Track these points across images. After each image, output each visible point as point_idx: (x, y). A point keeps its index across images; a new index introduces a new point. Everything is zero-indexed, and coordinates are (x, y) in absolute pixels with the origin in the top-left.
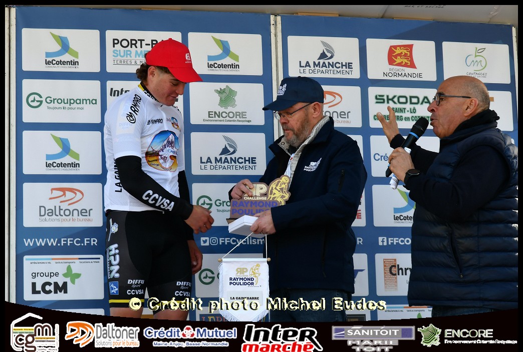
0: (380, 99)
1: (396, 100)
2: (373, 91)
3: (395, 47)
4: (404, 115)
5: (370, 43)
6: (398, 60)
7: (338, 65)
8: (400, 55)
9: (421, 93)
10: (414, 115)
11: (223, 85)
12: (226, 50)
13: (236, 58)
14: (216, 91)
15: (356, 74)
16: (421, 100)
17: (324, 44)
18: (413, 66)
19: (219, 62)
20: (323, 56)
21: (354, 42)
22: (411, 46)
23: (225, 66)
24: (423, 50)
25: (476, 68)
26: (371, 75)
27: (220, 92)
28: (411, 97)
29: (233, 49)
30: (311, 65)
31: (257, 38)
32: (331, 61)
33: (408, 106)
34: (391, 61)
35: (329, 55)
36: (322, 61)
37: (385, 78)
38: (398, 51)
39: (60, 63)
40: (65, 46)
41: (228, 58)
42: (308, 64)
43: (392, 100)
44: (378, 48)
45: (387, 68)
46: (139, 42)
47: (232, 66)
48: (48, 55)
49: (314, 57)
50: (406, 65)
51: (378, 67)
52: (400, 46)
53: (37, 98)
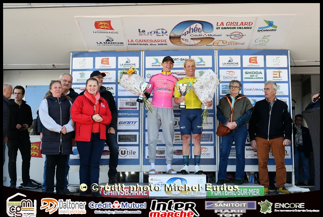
0: (246, 73)
1: (251, 73)
2: (244, 71)
3: (251, 58)
4: (254, 77)
5: (243, 56)
6: (252, 61)
7: (234, 63)
8: (253, 60)
9: (259, 71)
10: (257, 77)
11: (200, 70)
12: (202, 60)
13: (204, 63)
14: (199, 72)
15: (239, 66)
16: (259, 73)
17: (230, 58)
18: (257, 63)
19: (200, 64)
20: (230, 61)
21: (239, 56)
22: (256, 57)
23: (201, 65)
24: (260, 58)
25: (276, 63)
26: (244, 66)
27: (200, 72)
28: (256, 72)
29: (203, 60)
30: (226, 64)
31: (211, 57)
32: (232, 62)
33: (255, 75)
34: (250, 62)
35: (231, 61)
36: (229, 63)
37: (248, 67)
38: (252, 59)
39: (155, 66)
40: (157, 61)
41: (202, 63)
42: (225, 64)
43: (250, 73)
44: (246, 58)
45: (249, 64)
46: (177, 59)
47: (203, 65)
48: (152, 63)
49: (227, 62)
50: (255, 63)
51: (246, 63)
52: (253, 57)
53: (150, 75)
